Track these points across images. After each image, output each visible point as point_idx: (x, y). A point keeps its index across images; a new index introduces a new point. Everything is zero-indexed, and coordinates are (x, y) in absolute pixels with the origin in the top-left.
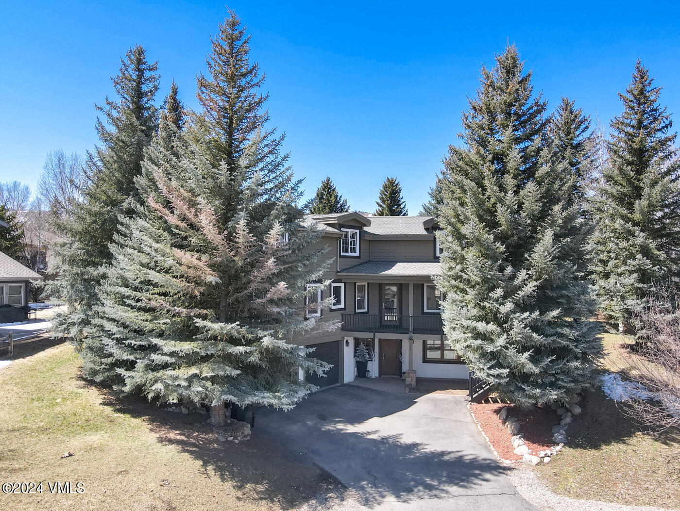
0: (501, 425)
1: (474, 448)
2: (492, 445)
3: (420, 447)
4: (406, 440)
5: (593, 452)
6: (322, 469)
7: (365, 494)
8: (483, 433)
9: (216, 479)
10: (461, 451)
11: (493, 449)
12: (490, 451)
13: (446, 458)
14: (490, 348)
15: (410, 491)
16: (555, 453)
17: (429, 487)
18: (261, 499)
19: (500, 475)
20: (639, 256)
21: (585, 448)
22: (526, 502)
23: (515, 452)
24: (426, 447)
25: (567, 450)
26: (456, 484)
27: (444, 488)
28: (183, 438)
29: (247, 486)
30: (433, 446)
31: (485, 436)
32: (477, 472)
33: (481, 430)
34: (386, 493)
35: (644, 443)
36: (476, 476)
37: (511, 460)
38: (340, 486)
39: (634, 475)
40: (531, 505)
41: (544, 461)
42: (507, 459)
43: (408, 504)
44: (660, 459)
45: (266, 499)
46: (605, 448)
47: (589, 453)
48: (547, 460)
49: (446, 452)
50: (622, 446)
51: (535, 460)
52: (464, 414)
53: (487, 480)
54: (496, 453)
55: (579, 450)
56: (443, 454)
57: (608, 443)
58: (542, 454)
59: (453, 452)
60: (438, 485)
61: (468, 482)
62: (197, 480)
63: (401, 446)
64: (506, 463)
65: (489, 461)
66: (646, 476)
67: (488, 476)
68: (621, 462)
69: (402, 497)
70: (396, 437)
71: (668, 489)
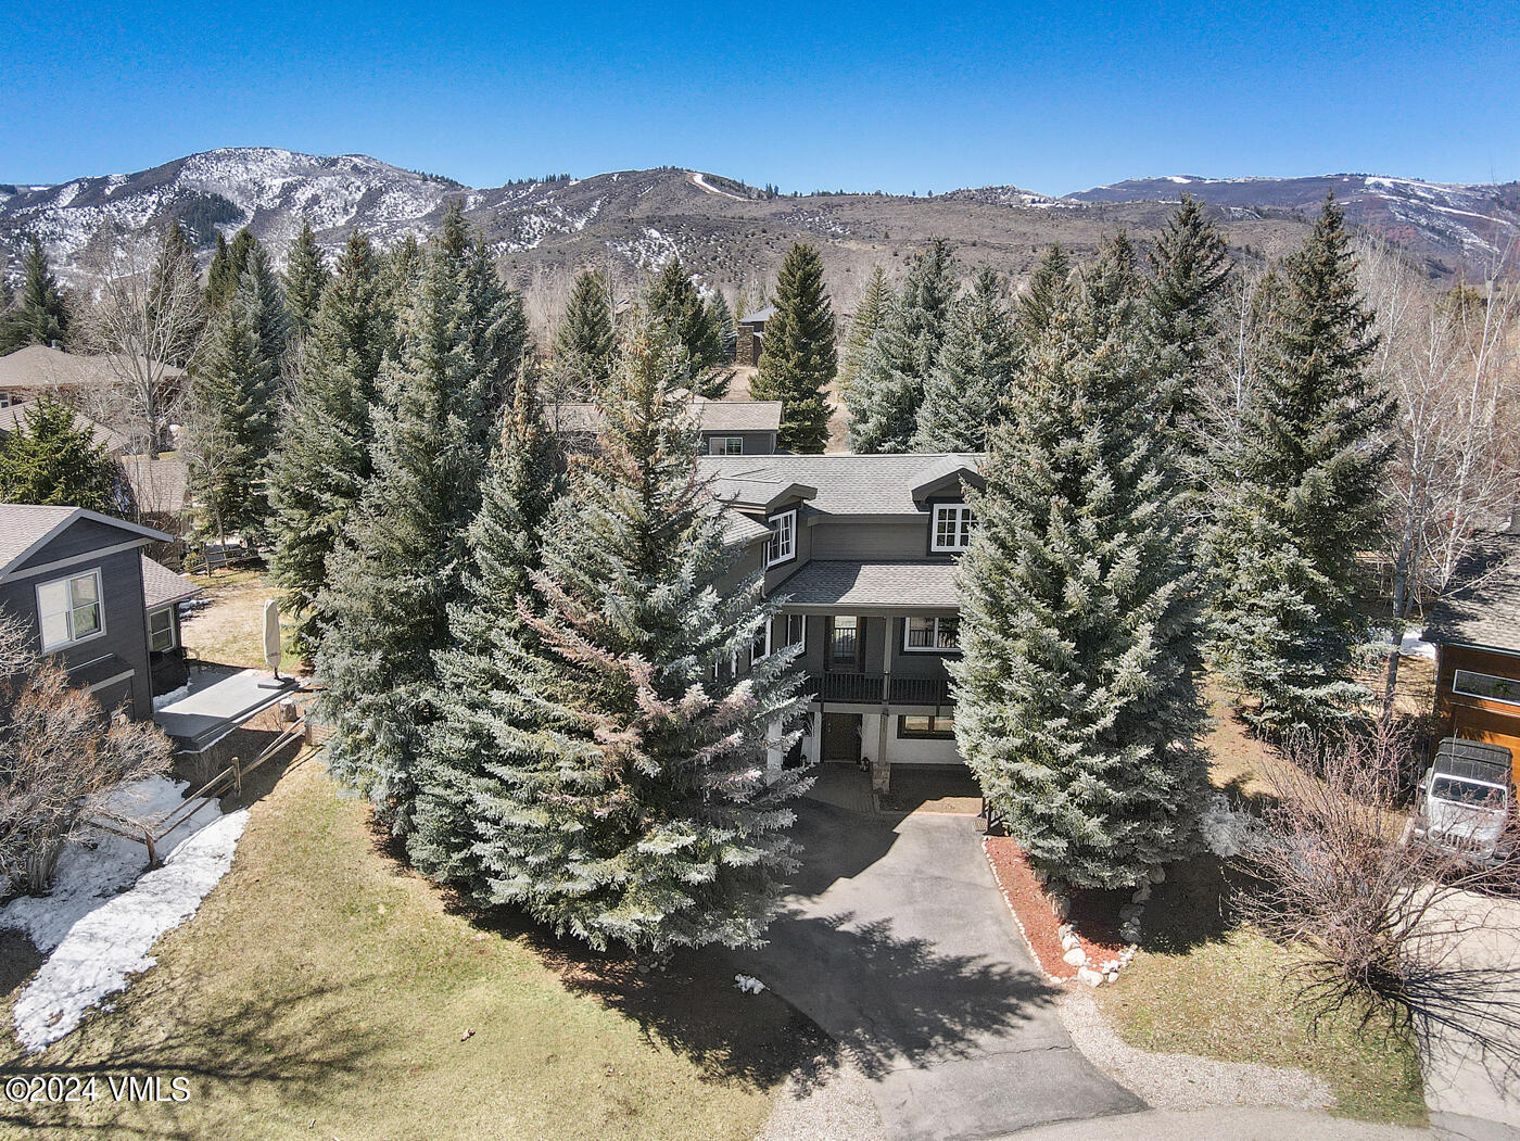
0: (1039, 895)
1: (1004, 950)
2: (1029, 943)
3: (925, 950)
4: (901, 934)
5: (1180, 958)
6: (791, 1007)
7: (866, 1055)
8: (1013, 911)
9: (666, 1051)
10: (985, 956)
11: (1033, 953)
12: (1029, 959)
13: (966, 972)
14: (1040, 809)
15: (926, 1046)
16: (1124, 965)
17: (952, 1036)
18: (729, 1074)
19: (1047, 1005)
20: (1285, 587)
21: (1166, 952)
22: (1088, 1063)
23: (1065, 958)
24: (932, 949)
25: (1143, 956)
26: (988, 1028)
27: (972, 1037)
28: (594, 977)
29: (707, 1055)
30: (944, 948)
31: (1017, 921)
32: (1013, 1001)
33: (1010, 906)
34: (892, 1051)
35: (1254, 943)
36: (1012, 1009)
37: (1061, 978)
38: (826, 1040)
39: (1233, 1002)
40: (1093, 1067)
41: (1110, 980)
42: (1054, 974)
43: (927, 1072)
44: (1274, 974)
45: (735, 1073)
46: (1195, 951)
47: (1173, 961)
48: (1113, 977)
49: (964, 960)
50: (1220, 948)
51: (1096, 978)
52: (980, 866)
53: (1027, 1018)
54: (1037, 961)
55: (1159, 955)
56: (959, 963)
57: (1200, 942)
58: (1107, 966)
59: (974, 958)
60: (962, 1031)
61: (1003, 1023)
62: (644, 1058)
63: (894, 950)
64: (1055, 981)
65: (1027, 978)
66: (1251, 1004)
67: (1030, 1009)
68: (1217, 978)
69: (917, 1057)
70: (882, 926)
71: (1279, 1029)
